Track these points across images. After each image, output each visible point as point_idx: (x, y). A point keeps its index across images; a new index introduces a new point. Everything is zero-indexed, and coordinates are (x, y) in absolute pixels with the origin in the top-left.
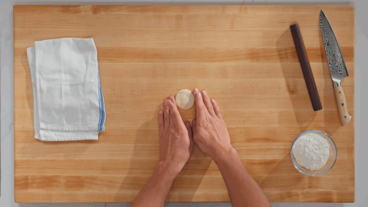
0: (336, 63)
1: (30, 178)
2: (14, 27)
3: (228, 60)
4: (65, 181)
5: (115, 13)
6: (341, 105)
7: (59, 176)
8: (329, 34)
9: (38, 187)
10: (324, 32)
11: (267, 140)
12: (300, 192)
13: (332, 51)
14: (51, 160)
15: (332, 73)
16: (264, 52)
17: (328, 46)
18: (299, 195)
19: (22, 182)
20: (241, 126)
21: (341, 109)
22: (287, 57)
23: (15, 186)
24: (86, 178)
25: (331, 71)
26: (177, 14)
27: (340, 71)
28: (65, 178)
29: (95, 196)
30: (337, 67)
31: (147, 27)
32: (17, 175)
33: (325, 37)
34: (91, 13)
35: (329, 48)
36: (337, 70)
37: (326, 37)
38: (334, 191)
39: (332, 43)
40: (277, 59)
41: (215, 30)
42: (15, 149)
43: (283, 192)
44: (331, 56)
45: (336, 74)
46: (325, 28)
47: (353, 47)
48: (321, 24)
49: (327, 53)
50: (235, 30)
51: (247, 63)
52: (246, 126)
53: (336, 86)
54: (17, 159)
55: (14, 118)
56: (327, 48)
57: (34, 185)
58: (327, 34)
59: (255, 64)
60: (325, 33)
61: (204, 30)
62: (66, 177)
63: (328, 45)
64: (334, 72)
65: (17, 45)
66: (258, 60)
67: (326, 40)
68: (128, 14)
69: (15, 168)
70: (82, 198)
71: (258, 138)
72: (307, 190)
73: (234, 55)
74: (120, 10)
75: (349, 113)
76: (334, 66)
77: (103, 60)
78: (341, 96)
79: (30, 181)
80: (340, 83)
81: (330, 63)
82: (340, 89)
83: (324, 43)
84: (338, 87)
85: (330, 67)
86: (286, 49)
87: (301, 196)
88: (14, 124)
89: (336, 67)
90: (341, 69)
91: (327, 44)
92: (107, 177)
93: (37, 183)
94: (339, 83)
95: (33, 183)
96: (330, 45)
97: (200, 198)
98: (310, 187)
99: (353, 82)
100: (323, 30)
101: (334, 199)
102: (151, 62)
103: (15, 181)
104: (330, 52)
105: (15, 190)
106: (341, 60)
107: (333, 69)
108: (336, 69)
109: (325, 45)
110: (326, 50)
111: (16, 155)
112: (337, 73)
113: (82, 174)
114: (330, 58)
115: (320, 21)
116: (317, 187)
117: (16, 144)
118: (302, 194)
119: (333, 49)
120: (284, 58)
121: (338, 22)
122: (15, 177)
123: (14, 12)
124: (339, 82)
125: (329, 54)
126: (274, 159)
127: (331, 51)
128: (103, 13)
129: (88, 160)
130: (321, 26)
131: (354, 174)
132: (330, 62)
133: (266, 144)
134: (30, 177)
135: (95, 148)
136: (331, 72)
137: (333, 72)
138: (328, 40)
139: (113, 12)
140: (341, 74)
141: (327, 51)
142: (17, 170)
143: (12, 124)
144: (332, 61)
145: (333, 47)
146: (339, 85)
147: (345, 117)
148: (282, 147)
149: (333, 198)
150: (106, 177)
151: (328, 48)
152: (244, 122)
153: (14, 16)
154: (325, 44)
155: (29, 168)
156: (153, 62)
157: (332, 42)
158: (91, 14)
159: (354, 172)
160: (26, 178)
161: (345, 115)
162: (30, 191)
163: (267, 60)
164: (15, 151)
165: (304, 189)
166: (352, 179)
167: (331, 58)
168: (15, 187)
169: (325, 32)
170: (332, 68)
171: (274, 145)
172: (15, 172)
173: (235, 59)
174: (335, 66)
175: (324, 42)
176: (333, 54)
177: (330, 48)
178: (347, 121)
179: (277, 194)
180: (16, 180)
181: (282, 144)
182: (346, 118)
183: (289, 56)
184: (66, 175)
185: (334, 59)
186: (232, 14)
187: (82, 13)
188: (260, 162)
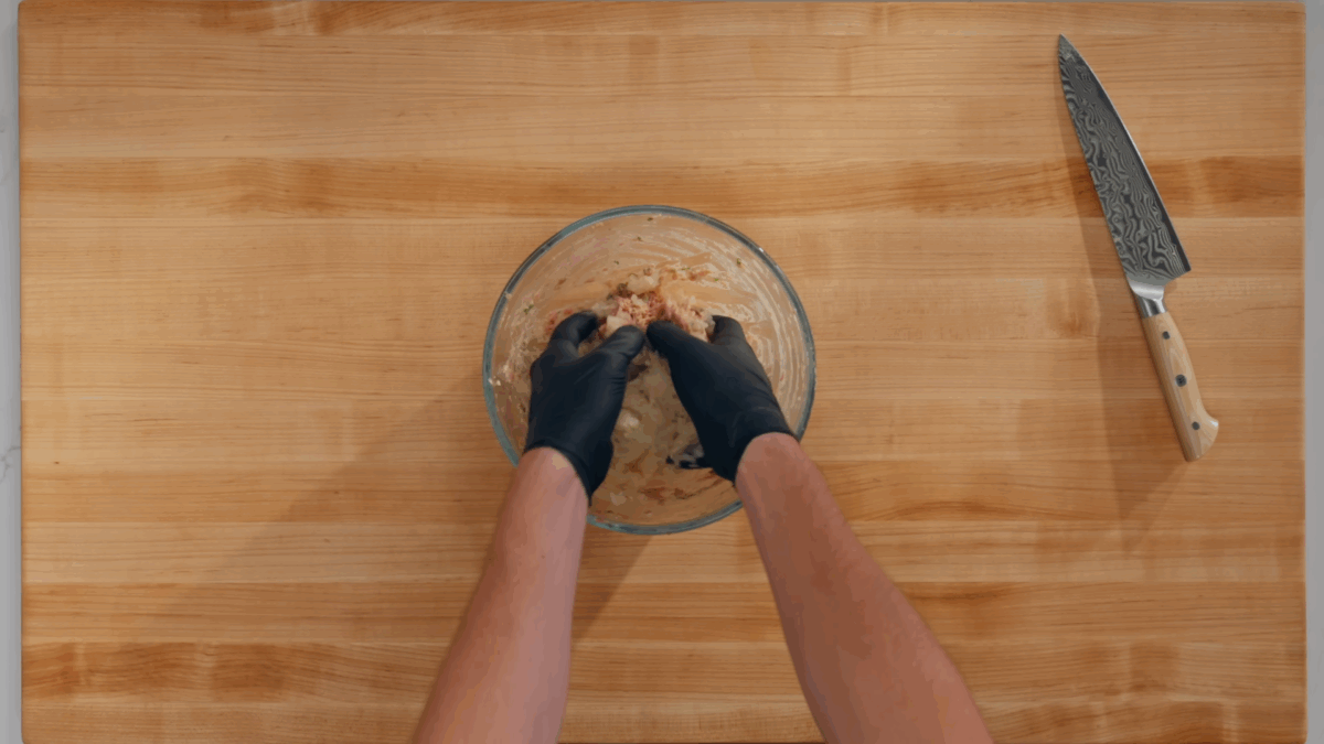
0: (1138, 228)
1: (82, 652)
2: (21, 83)
3: (827, 209)
4: (210, 665)
5: (400, 31)
6: (1175, 384)
7: (192, 644)
8: (1102, 122)
9: (111, 688)
10: (1082, 116)
11: (973, 508)
12: (1098, 705)
13: (1118, 185)
14: (162, 586)
15: (1130, 268)
16: (964, 176)
17: (1103, 168)
18: (1097, 716)
19: (51, 668)
20: (879, 457)
21: (1178, 399)
22: (1052, 198)
23: (26, 681)
24: (295, 651)
25: (1124, 260)
26: (634, 33)
27: (1155, 255)
28: (212, 651)
29: (326, 721)
30: (1145, 240)
31: (522, 84)
32: (32, 641)
33: (1088, 135)
34: (310, 31)
35: (1105, 175)
36: (1144, 253)
37: (1092, 133)
38: (1230, 703)
39: (1114, 154)
40: (1013, 203)
41: (781, 94)
42: (23, 542)
43: (1036, 705)
44: (1117, 202)
45: (1144, 268)
46: (1085, 102)
47: (1300, 157)
48: (1067, 88)
49: (1103, 193)
50: (854, 93)
51: (900, 219)
52: (896, 457)
53: (1150, 314)
54: (31, 579)
55: (21, 428)
56: (1099, 174)
57: (98, 679)
58: (1095, 121)
59: (933, 224)
60: (1087, 119)
61: (735, 94)
62: (216, 647)
63: (1102, 162)
64: (1134, 262)
65: (34, 152)
66: (942, 209)
67: (1093, 145)
68: (450, 33)
69: (24, 615)
70: (278, 727)
71: (941, 502)
72: (1125, 698)
73: (851, 191)
74: (420, 18)
75: (1209, 412)
76: (1131, 238)
77: (358, 208)
78: (1172, 351)
79: (80, 664)
80: (1163, 301)
81: (1116, 231)
82: (1165, 321)
83: (1087, 156)
84: (1158, 317)
85: (1118, 244)
86: (1045, 168)
87: (1103, 722)
88: (21, 448)
89: (1139, 242)
90: (1160, 246)
91: (1095, 160)
92: (373, 648)
93: (107, 672)
94: (1159, 303)
95: (91, 672)
96: (1108, 161)
97: (721, 727)
98: (1138, 688)
99: (1300, 292)
100: (1077, 107)
101: (1229, 730)
102: (538, 215)
103: (22, 663)
104: (1110, 190)
105: (23, 696)
106: (1155, 214)
107: (1130, 249)
108: (1142, 249)
109: (1090, 164)
110: (1096, 182)
111: (30, 565)
112: (1147, 266)
113: (279, 635)
114: (1114, 213)
115: (1064, 79)
116: (1162, 688)
117: (30, 524)
118: (1109, 714)
119: (1122, 177)
120: (1040, 200)
121: (1244, 65)
122: (23, 647)
123: (19, 24)
124: (1158, 297)
125: (1108, 198)
126: (1002, 579)
127: (1114, 184)
128: (356, 31)
129: (299, 585)
130: (1069, 96)
131: (1303, 639)
132: (1115, 227)
133: (973, 523)
134: (80, 650)
135: (327, 541)
136: (1124, 264)
137: (1130, 263)
138: (1100, 145)
139: (394, 26)
140: (1162, 266)
141: (1101, 185)
142: (32, 623)
143: (14, 448)
144: (1124, 221)
145: (1120, 169)
146: (1162, 309)
147: (1196, 426)
148: (1032, 537)
149: (1226, 726)
150: (366, 648)
151: (1103, 173)
152: (890, 441)
153: (20, 40)
154: (1090, 160)
155: (77, 614)
156: (546, 215)
157: (1117, 151)
158: (311, 34)
159: (1304, 632)
160: (67, 654)
161: (1193, 419)
162: (81, 700)
163: (975, 209)
164: (23, 552)
165: (1117, 692)
166: (1298, 657)
167: (1117, 210)
168: (23, 686)
169: (1085, 114)
170: (1125, 248)
171: (1002, 530)
172: (24, 631)
173: (853, 206)
174: (1138, 238)
175: (1087, 152)
176: (1122, 194)
177: (1109, 176)
178: (1203, 441)
179: (1013, 714)
180: (27, 661)
181: (1034, 523)
182: (1198, 431)
183: (1057, 194)
184: (215, 641)
185: (1130, 214)
186: (843, 33)
187: (279, 32)
188: (950, 591)
